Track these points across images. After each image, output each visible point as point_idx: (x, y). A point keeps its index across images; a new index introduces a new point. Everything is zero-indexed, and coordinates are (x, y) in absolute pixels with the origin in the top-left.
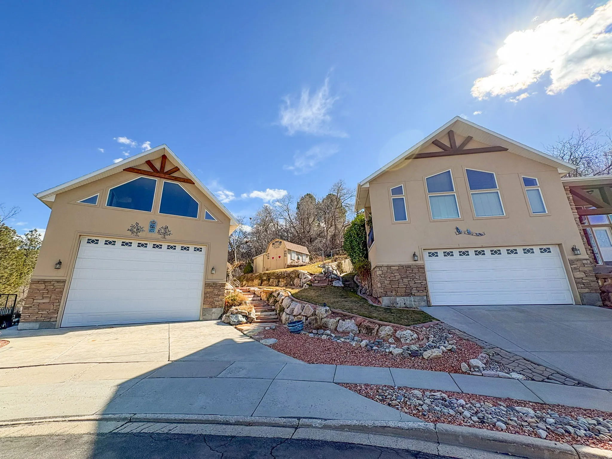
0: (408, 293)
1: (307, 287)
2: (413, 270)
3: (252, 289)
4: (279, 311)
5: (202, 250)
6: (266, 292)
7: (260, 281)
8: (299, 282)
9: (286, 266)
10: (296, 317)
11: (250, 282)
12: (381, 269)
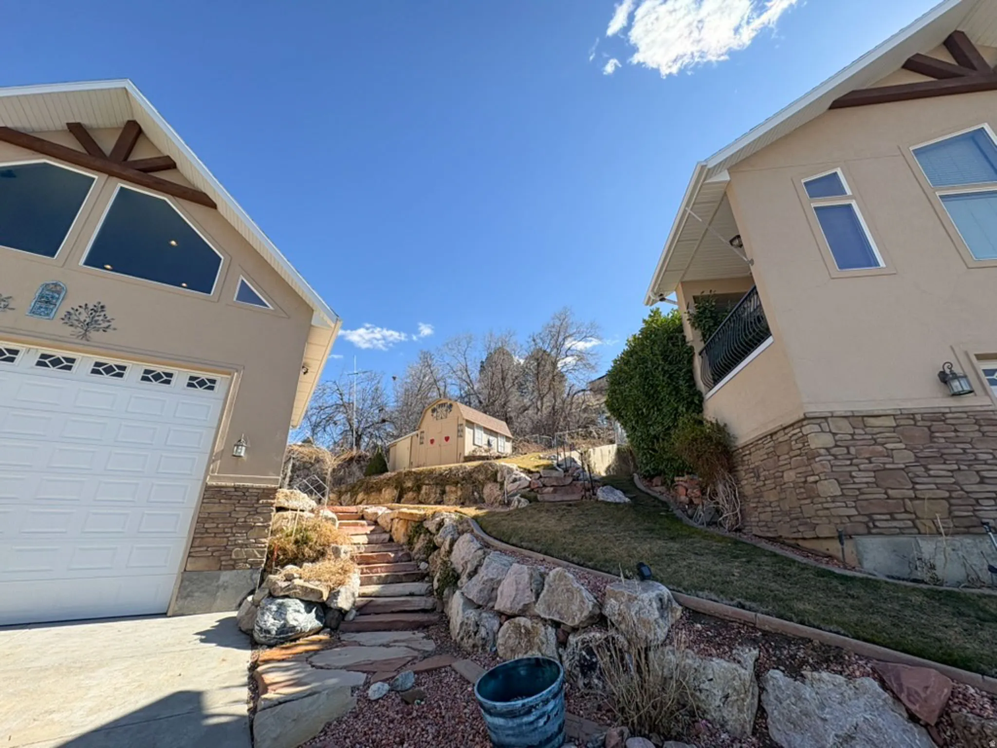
0: (967, 522)
1: (524, 503)
2: (956, 431)
3: (371, 510)
4: (438, 581)
5: (217, 386)
6: (407, 519)
7: (396, 493)
8: (497, 492)
9: (462, 459)
10: (506, 624)
11: (373, 494)
12: (824, 425)
